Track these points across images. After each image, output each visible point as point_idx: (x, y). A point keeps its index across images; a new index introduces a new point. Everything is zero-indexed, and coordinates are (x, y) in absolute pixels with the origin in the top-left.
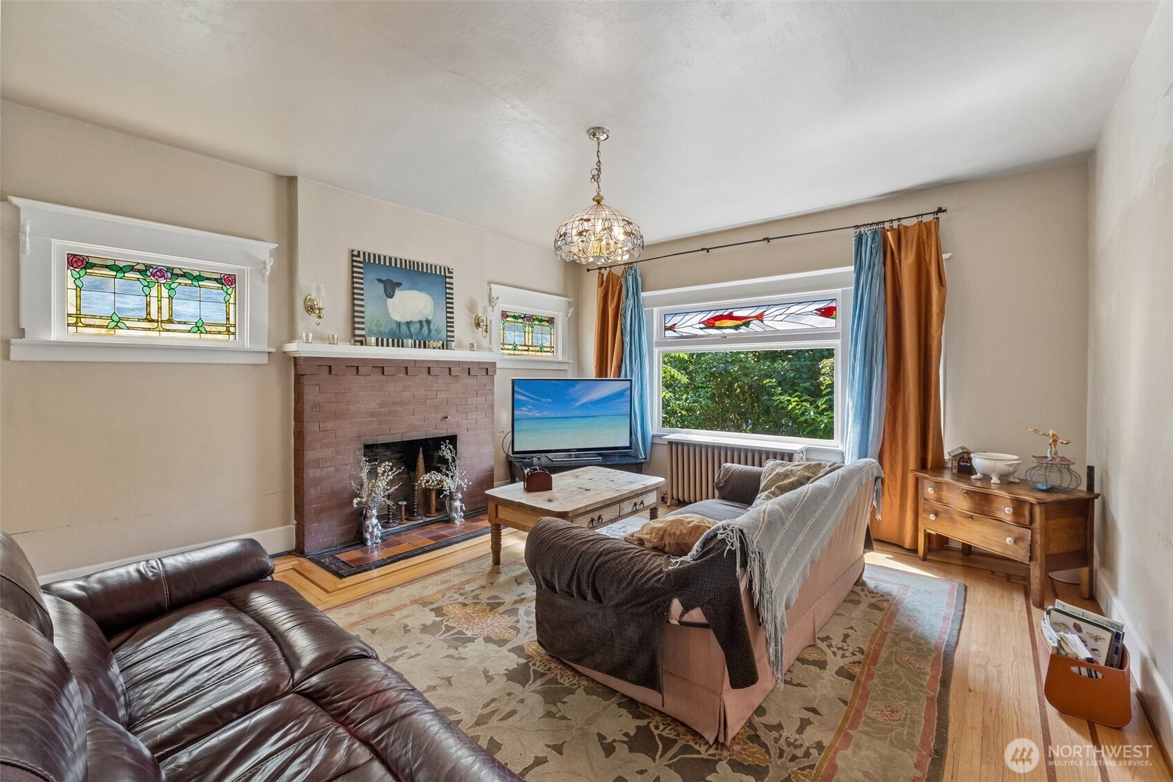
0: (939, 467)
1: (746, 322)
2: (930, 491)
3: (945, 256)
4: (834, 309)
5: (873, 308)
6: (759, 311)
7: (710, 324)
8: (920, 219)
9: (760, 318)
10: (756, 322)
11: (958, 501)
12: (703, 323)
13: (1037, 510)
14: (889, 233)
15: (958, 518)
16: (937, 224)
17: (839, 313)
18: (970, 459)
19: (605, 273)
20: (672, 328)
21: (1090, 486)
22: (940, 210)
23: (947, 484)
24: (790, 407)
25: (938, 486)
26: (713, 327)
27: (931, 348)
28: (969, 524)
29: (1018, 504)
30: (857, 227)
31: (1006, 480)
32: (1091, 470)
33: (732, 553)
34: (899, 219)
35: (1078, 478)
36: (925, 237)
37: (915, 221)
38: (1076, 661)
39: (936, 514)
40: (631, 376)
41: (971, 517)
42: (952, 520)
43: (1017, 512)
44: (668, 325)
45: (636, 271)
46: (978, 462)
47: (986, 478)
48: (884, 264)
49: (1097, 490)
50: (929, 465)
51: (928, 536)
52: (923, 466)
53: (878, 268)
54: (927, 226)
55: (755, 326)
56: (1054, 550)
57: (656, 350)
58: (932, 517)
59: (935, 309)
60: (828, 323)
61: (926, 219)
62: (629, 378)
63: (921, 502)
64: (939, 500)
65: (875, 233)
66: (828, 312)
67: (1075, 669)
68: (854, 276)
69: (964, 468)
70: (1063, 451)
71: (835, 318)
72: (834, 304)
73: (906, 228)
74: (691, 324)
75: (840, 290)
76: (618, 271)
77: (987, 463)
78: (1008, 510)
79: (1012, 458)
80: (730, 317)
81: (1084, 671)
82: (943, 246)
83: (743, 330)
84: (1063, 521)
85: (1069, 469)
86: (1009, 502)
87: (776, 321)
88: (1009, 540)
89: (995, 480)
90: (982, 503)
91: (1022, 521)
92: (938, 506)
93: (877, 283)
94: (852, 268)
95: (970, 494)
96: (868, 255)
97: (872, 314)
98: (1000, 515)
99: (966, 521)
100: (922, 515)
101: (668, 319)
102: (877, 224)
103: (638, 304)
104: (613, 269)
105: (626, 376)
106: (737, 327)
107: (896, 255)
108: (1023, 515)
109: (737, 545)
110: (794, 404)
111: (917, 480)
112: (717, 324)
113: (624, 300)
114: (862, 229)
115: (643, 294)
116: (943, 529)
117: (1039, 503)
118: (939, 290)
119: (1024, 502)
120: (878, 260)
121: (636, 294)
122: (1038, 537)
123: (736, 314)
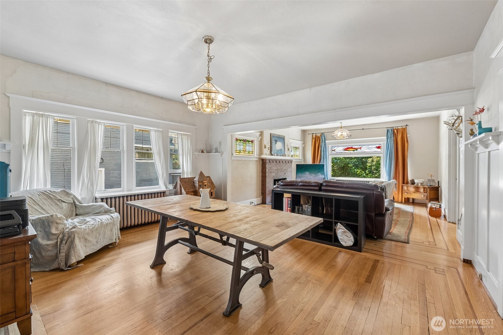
0: (407, 183)
1: (356, 149)
2: (405, 188)
3: (408, 136)
4: (381, 147)
5: (391, 147)
6: (360, 147)
7: (346, 149)
8: (402, 127)
9: (360, 148)
10: (359, 149)
11: (412, 189)
12: (344, 149)
13: (428, 189)
14: (395, 130)
15: (412, 193)
16: (406, 129)
17: (382, 147)
18: (414, 181)
19: (314, 135)
20: (334, 150)
21: (438, 185)
22: (407, 125)
23: (409, 186)
24: (358, 173)
25: (407, 187)
26: (347, 150)
27: (405, 157)
28: (414, 194)
29: (424, 188)
30: (387, 128)
31: (422, 184)
32: (439, 181)
33: (384, 188)
34: (397, 127)
35: (436, 183)
36: (403, 131)
37: (401, 127)
38: (434, 208)
39: (407, 193)
40: (324, 163)
41: (415, 192)
42: (411, 194)
43: (424, 190)
44: (333, 150)
45: (324, 135)
46: (416, 181)
47: (418, 184)
48: (394, 137)
49: (440, 186)
50: (405, 183)
51: (405, 198)
52: (404, 183)
53: (393, 138)
54: (404, 129)
55: (359, 150)
56: (431, 197)
57: (330, 156)
58: (406, 194)
59: (406, 148)
60: (379, 150)
61: (404, 127)
62: (323, 164)
63: (403, 191)
64: (408, 190)
65: (392, 130)
66: (379, 147)
67: (433, 209)
68: (386, 140)
69: (413, 183)
70: (433, 178)
71: (381, 149)
72: (380, 146)
73: (399, 129)
74: (339, 149)
75: (382, 142)
76: (319, 135)
77: (418, 181)
78: (422, 190)
79: (423, 180)
80: (352, 148)
81: (435, 209)
82: (408, 133)
83: (356, 151)
84: (433, 192)
85: (434, 182)
86: (423, 188)
87: (364, 149)
88: (423, 196)
89: (419, 185)
90: (417, 189)
91: (425, 192)
92: (408, 191)
93: (392, 142)
94: (386, 137)
95: (415, 187)
96: (390, 135)
97: (391, 148)
98: (421, 191)
99: (413, 193)
100: (403, 194)
101: (333, 148)
102: (392, 127)
103: (325, 144)
104: (317, 134)
105: (322, 163)
106: (354, 151)
107: (397, 135)
108: (425, 191)
109: (384, 187)
110: (359, 172)
111: (402, 186)
112: (348, 150)
113: (321, 143)
114: (388, 128)
115: (326, 141)
116: (409, 196)
117: (428, 188)
118: (407, 144)
119: (426, 188)
120: (392, 136)
121: (325, 141)
122: (428, 194)
123: (353, 147)
